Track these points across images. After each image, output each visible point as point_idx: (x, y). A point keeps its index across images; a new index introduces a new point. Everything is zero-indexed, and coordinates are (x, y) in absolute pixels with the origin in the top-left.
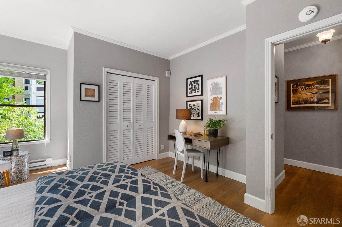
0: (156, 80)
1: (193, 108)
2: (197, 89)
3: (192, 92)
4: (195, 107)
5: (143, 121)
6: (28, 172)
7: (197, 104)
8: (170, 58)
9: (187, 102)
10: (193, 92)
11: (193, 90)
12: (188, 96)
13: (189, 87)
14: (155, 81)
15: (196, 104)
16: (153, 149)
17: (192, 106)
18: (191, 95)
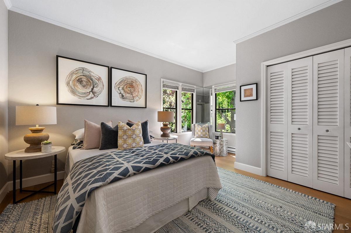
5: (338, 124)
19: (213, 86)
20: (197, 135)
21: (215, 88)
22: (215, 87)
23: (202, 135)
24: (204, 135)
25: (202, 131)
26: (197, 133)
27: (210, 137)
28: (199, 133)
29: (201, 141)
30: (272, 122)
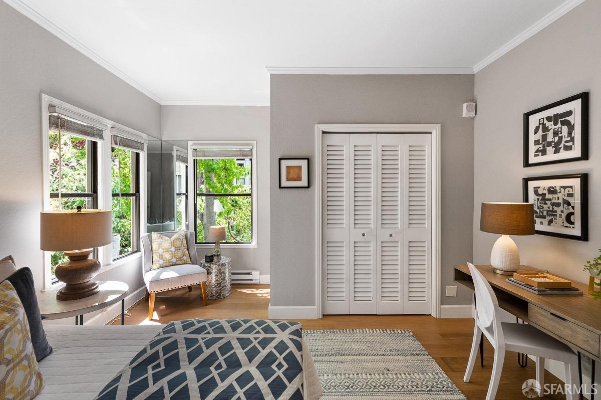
0: (434, 132)
1: (550, 200)
2: (564, 140)
3: (544, 152)
4: (555, 196)
5: (399, 226)
6: (229, 287)
7: (565, 188)
8: (476, 69)
9: (526, 181)
10: (550, 150)
11: (549, 144)
12: (530, 162)
13: (532, 138)
14: (430, 133)
15: (562, 187)
16: (425, 290)
17: (546, 192)
18: (541, 159)
19: (190, 143)
20: (161, 262)
21: (195, 147)
22: (194, 144)
23: (174, 260)
24: (180, 259)
25: (173, 249)
26: (161, 257)
27: (192, 259)
28: (167, 256)
29: (177, 275)
30: (329, 226)
